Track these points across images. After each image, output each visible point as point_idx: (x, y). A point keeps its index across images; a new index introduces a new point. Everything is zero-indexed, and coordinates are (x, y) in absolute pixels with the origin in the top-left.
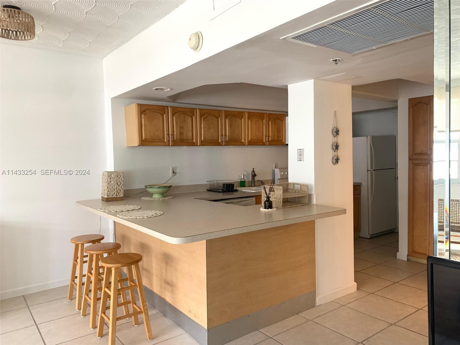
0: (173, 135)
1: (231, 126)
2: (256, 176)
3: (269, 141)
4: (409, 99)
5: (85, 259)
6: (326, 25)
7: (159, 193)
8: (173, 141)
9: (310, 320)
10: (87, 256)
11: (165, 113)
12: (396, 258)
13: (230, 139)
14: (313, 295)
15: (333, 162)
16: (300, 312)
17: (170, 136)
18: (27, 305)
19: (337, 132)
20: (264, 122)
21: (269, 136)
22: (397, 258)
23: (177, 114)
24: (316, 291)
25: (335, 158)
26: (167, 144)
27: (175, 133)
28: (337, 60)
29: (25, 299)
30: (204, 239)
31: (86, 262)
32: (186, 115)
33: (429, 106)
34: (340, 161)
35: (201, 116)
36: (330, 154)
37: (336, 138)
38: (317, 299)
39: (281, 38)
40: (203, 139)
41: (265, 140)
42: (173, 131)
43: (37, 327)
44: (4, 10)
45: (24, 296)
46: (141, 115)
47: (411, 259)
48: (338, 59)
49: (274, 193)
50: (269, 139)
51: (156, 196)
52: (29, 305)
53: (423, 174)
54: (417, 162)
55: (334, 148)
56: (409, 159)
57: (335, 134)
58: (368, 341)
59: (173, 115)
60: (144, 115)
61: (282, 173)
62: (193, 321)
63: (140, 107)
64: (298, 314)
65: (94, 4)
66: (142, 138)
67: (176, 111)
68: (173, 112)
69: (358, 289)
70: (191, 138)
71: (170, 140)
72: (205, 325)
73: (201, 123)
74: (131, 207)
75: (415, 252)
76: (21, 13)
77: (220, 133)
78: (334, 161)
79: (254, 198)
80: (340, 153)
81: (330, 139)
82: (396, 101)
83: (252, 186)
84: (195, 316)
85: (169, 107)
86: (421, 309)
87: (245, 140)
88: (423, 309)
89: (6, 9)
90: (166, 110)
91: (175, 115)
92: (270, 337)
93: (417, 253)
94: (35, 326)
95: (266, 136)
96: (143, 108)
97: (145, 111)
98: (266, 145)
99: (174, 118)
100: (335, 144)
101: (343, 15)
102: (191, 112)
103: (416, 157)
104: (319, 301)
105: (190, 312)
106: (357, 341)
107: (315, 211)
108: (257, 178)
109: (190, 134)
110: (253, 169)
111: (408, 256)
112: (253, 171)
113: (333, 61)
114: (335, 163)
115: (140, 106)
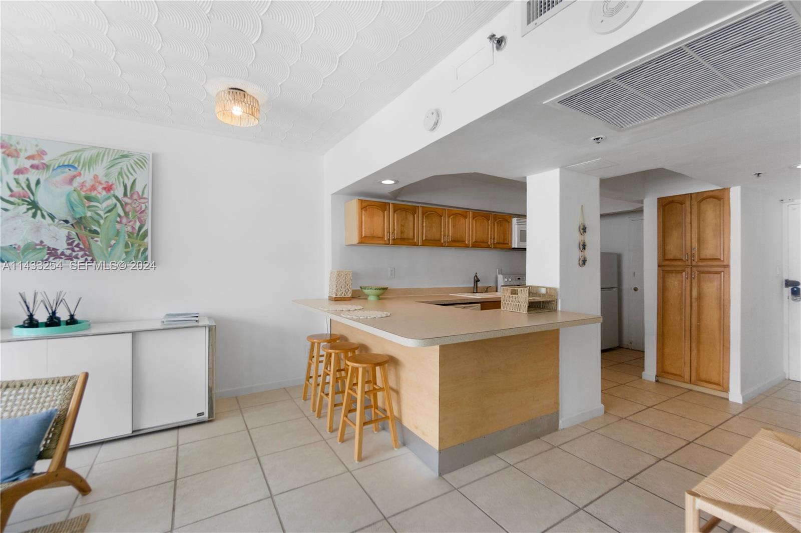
0: (393, 232)
1: (454, 226)
2: (479, 281)
3: (494, 244)
4: (658, 199)
5: (321, 359)
6: (609, 78)
7: (373, 295)
8: (394, 240)
9: (555, 447)
10: (323, 356)
11: (386, 210)
12: (641, 378)
13: (453, 239)
14: (556, 416)
15: (579, 263)
16: (541, 436)
17: (391, 234)
18: (240, 407)
19: (584, 230)
20: (489, 223)
21: (494, 239)
22: (643, 378)
23: (399, 211)
24: (560, 412)
25: (582, 259)
26: (388, 242)
27: (396, 232)
28: (599, 138)
29: (237, 400)
30: (437, 344)
31: (321, 362)
32: (407, 213)
33: (684, 205)
34: (587, 263)
35: (423, 214)
36: (577, 254)
37: (583, 236)
38: (560, 422)
39: (544, 103)
40: (424, 239)
41: (491, 242)
42: (394, 229)
43: (249, 432)
44: (229, 92)
45: (236, 397)
46: (361, 211)
47: (660, 380)
48: (601, 136)
49: (517, 296)
50: (494, 241)
51: (372, 298)
52: (242, 407)
53: (676, 283)
54: (669, 269)
55: (581, 247)
56: (659, 266)
57: (582, 231)
58: (635, 479)
59: (394, 212)
60: (365, 211)
61: (506, 280)
62: (420, 439)
63: (361, 204)
64: (539, 438)
65: (322, 84)
66: (362, 235)
67: (397, 209)
68: (394, 209)
69: (605, 412)
70: (412, 238)
71: (391, 238)
72: (436, 445)
73: (423, 222)
74: (355, 307)
75: (665, 372)
76: (246, 96)
77: (442, 233)
78: (581, 262)
79: (480, 304)
80: (588, 253)
81: (577, 237)
82: (642, 202)
83: (474, 293)
84: (423, 434)
85: (391, 204)
86: (692, 442)
87: (469, 241)
88: (695, 442)
89: (231, 91)
90: (388, 207)
91: (397, 212)
92: (510, 465)
93: (668, 373)
94: (247, 431)
95: (491, 238)
96: (364, 205)
97: (365, 207)
98: (491, 248)
99: (396, 215)
100: (582, 243)
101: (641, 60)
102: (413, 210)
103: (667, 263)
104: (562, 424)
105: (417, 428)
106: (622, 478)
107: (560, 318)
108: (479, 284)
109: (411, 233)
110: (476, 273)
111: (657, 376)
112: (476, 276)
113: (594, 139)
114: (582, 265)
115: (362, 201)
